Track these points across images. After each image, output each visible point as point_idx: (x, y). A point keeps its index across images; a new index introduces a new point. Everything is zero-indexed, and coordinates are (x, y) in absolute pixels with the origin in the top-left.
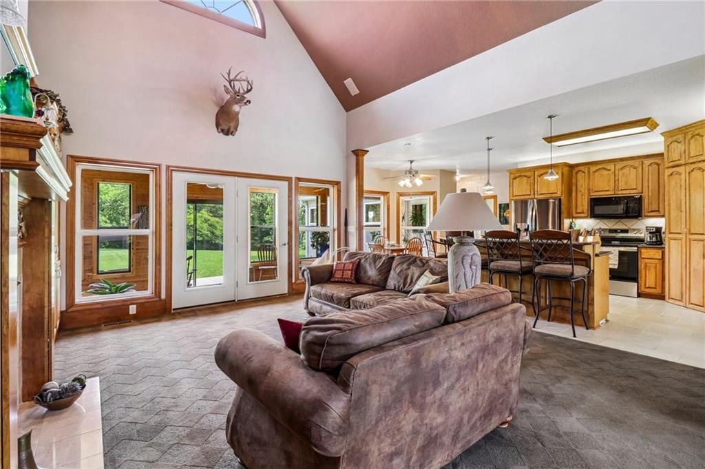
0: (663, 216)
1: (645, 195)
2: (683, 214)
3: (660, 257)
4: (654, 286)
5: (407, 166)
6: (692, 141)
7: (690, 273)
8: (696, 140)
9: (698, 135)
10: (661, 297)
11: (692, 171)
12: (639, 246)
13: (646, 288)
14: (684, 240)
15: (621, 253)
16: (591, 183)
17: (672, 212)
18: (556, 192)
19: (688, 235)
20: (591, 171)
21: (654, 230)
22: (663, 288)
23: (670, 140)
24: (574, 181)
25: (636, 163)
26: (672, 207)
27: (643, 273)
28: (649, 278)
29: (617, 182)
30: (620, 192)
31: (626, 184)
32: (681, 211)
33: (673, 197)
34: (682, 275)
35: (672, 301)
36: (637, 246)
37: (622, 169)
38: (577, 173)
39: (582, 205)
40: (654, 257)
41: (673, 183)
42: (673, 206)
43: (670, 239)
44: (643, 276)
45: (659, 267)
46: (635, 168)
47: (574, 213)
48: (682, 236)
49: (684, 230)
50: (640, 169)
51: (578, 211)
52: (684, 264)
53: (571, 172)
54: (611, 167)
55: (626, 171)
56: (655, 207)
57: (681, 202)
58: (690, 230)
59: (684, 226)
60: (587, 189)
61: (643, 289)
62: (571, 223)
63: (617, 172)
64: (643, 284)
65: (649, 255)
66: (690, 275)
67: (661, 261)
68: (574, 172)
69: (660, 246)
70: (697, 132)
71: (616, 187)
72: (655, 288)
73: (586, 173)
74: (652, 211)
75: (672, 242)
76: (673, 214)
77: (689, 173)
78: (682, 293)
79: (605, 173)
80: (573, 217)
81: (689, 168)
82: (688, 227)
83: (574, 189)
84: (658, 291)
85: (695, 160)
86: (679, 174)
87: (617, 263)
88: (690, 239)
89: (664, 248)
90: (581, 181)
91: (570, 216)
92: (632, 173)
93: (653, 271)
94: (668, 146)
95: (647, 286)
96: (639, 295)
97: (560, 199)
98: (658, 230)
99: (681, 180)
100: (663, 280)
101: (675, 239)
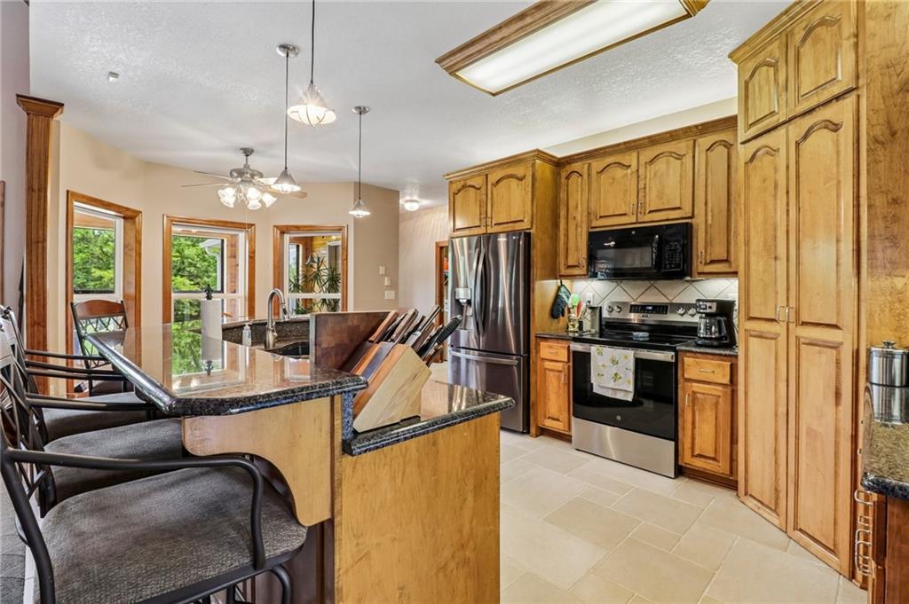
0: (735, 274)
1: (699, 222)
2: (781, 265)
3: (726, 380)
4: (712, 455)
5: (239, 160)
6: (807, 50)
7: (797, 438)
8: (816, 42)
9: (823, 22)
10: (728, 482)
11: (805, 137)
12: (679, 347)
13: (693, 456)
14: (782, 339)
15: (640, 364)
16: (593, 199)
17: (753, 259)
18: (521, 218)
19: (792, 326)
20: (594, 172)
21: (714, 310)
22: (733, 460)
23: (751, 65)
24: (563, 195)
25: (682, 146)
26: (753, 248)
27: (688, 416)
28: (702, 431)
29: (641, 194)
30: (649, 217)
31: (660, 197)
32: (776, 258)
33: (757, 221)
34: (776, 438)
35: (752, 503)
36: (674, 349)
37: (652, 161)
38: (568, 178)
39: (577, 249)
40: (711, 378)
41: (755, 182)
42: (756, 243)
43: (749, 334)
44: (689, 426)
45: (724, 406)
46: (680, 157)
47: (562, 267)
48: (779, 329)
49: (783, 314)
50: (688, 160)
51: (570, 263)
52: (782, 410)
53: (557, 175)
54: (631, 158)
55: (660, 165)
56: (719, 252)
57: (775, 230)
58: (798, 313)
59: (782, 300)
60: (586, 213)
61: (687, 459)
62: (559, 289)
63: (642, 171)
64: (687, 444)
65: (700, 371)
66: (797, 445)
67: (729, 390)
68: (564, 174)
69: (727, 352)
70: (818, 16)
71: (640, 206)
72: (714, 459)
73: (585, 176)
74: (713, 262)
75: (754, 342)
76: (757, 265)
77: (798, 144)
78: (776, 490)
79: (619, 172)
80: (562, 277)
81: (796, 130)
82: (793, 303)
83: (563, 213)
84: (721, 468)
85: (813, 102)
86: (772, 152)
87: (631, 388)
88: (798, 338)
89: (736, 356)
90: (577, 195)
91: (554, 274)
92: (671, 172)
93: (709, 414)
94: (747, 83)
95: (696, 453)
96: (680, 471)
97: (528, 236)
98: (725, 309)
99: (776, 170)
100: (733, 441)
101: (761, 337)
